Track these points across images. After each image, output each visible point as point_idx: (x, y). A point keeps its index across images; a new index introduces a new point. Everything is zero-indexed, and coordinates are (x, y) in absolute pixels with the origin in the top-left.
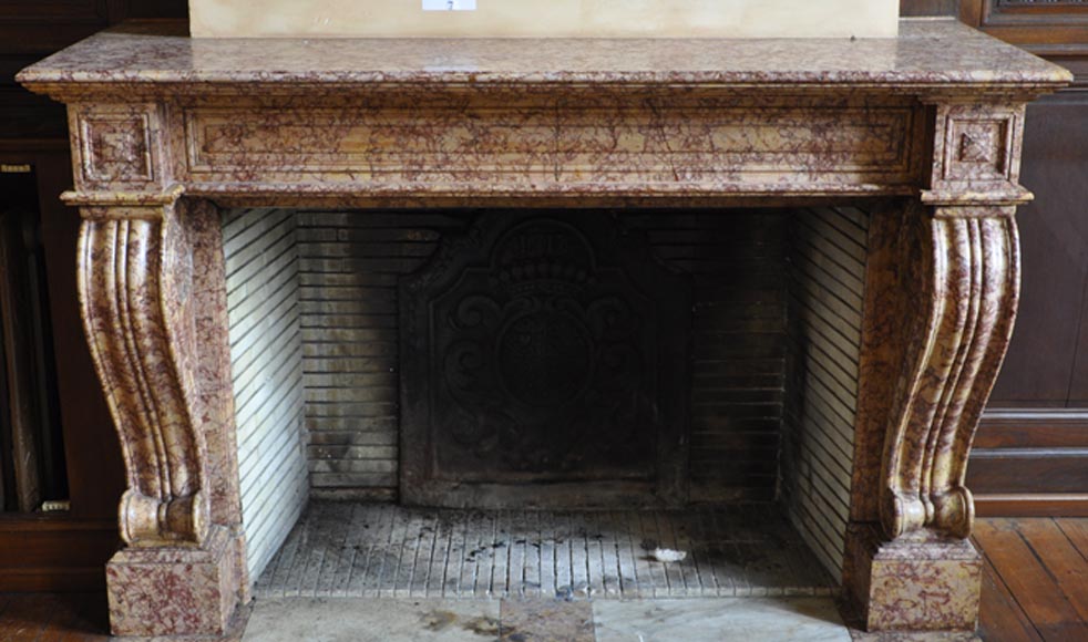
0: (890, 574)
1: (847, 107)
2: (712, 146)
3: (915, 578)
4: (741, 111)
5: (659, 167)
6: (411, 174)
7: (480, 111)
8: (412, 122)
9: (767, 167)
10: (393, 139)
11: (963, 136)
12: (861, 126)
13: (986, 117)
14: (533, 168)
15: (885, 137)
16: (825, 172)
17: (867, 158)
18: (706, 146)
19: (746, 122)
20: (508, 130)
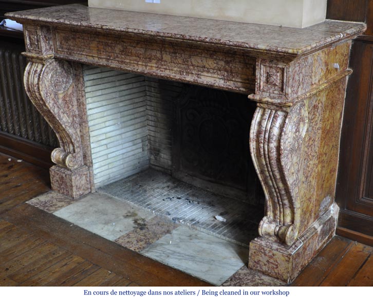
0: (256, 249)
1: (236, 55)
2: (192, 63)
3: (265, 254)
4: (200, 51)
5: (175, 69)
6: (108, 60)
7: (125, 40)
8: (107, 41)
9: (210, 75)
10: (102, 47)
11: (268, 73)
12: (243, 63)
13: (275, 66)
14: (139, 63)
15: (251, 69)
16: (230, 80)
17: (245, 77)
18: (190, 63)
19: (203, 55)
20: (132, 48)
